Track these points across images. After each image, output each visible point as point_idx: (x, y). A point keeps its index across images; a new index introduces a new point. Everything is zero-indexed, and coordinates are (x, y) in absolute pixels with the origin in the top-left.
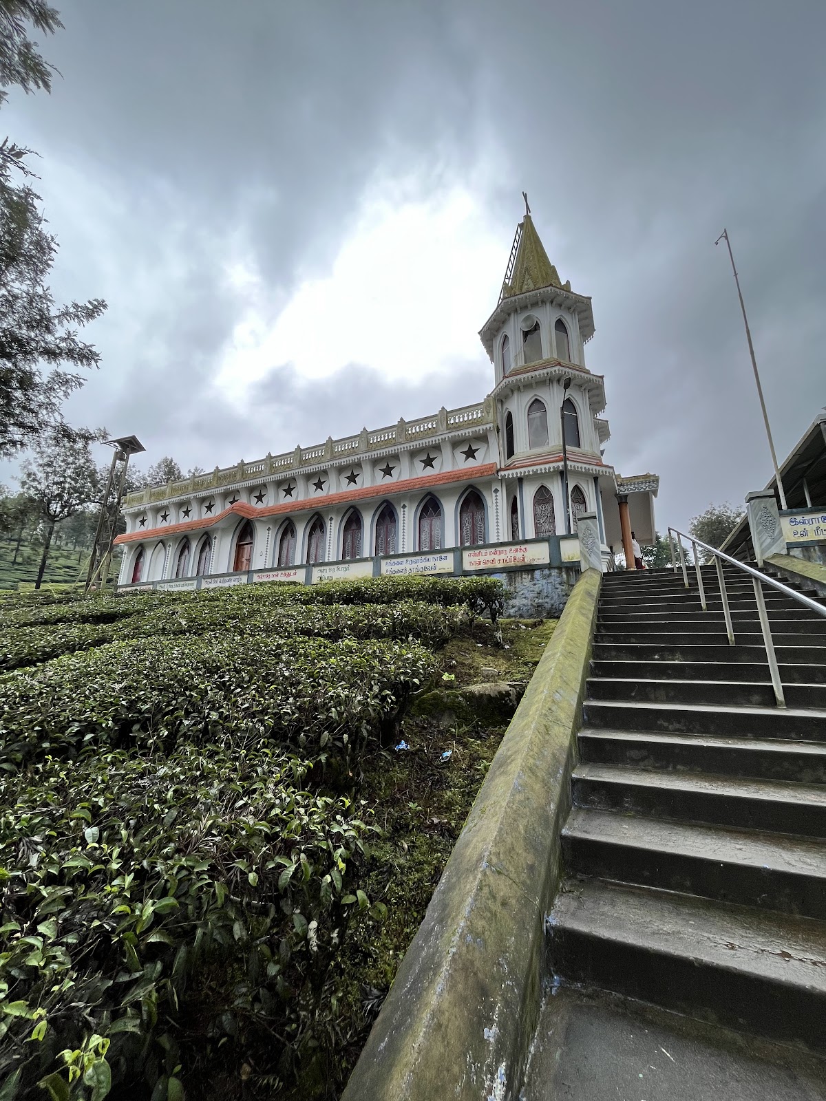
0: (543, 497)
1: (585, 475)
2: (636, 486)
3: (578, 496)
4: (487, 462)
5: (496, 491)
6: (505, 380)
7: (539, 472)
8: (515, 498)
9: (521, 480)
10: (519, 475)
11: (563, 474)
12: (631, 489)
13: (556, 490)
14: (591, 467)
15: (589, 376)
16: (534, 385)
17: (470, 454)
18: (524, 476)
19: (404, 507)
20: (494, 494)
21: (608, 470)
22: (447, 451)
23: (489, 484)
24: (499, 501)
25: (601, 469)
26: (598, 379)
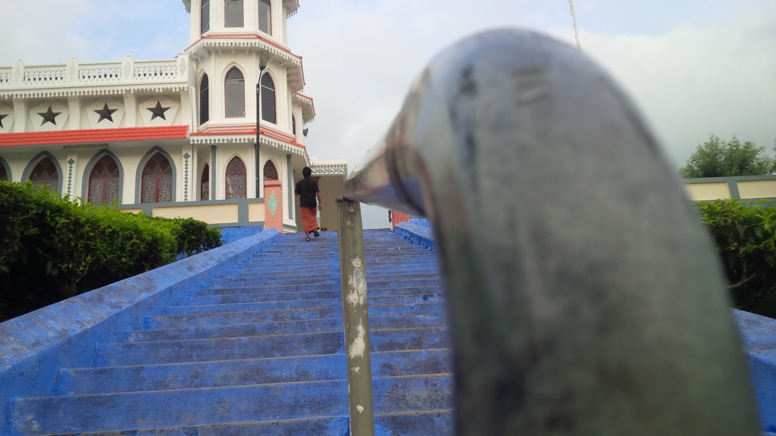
0: (236, 168)
1: (278, 151)
2: (327, 168)
3: (271, 171)
4: (176, 124)
5: (187, 156)
6: (203, 40)
7: (234, 142)
8: (207, 167)
9: (214, 148)
10: (213, 142)
11: (257, 147)
12: (322, 171)
13: (249, 162)
14: (284, 144)
15: (288, 55)
16: (233, 52)
17: (159, 112)
18: (219, 144)
19: (71, 162)
20: (184, 160)
21: (300, 149)
22: (130, 105)
23: (178, 149)
24: (190, 167)
25: (294, 147)
26: (296, 59)
